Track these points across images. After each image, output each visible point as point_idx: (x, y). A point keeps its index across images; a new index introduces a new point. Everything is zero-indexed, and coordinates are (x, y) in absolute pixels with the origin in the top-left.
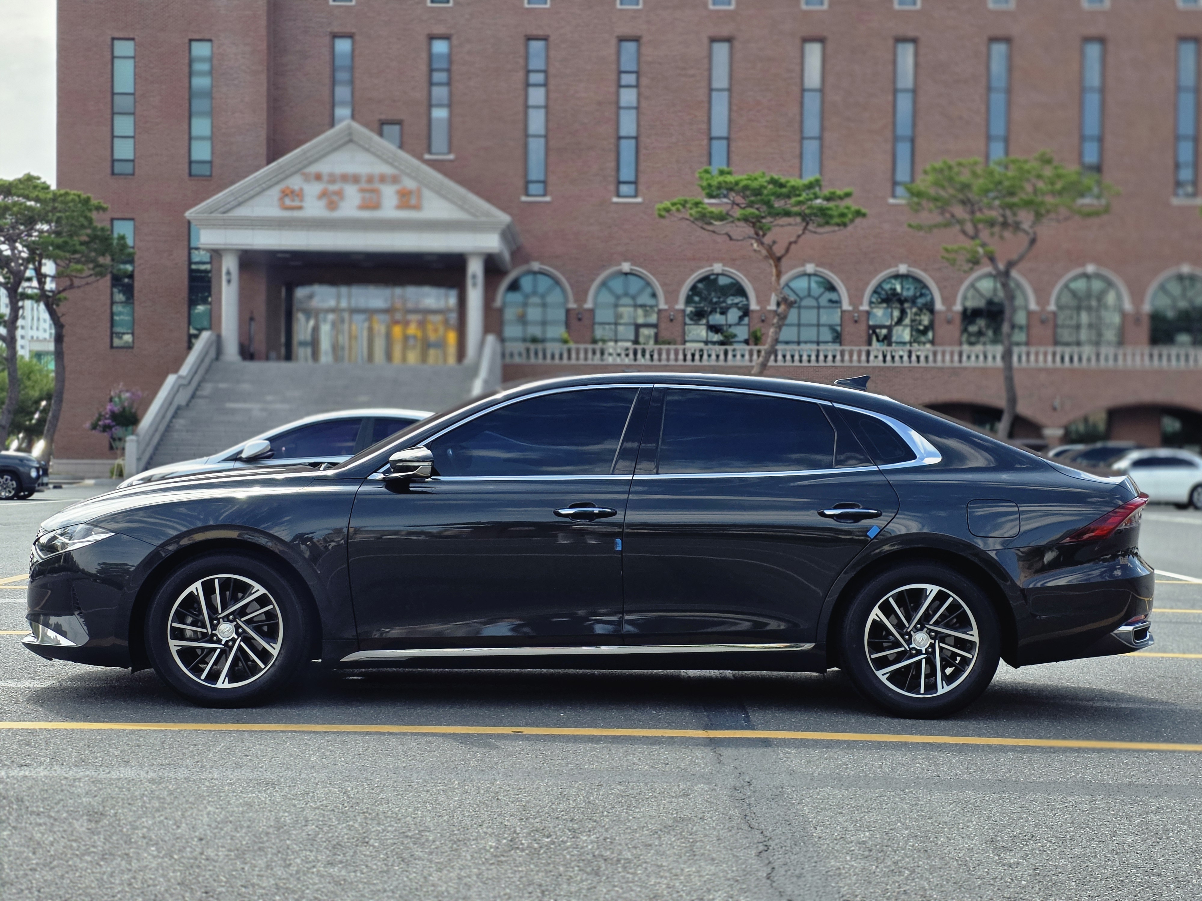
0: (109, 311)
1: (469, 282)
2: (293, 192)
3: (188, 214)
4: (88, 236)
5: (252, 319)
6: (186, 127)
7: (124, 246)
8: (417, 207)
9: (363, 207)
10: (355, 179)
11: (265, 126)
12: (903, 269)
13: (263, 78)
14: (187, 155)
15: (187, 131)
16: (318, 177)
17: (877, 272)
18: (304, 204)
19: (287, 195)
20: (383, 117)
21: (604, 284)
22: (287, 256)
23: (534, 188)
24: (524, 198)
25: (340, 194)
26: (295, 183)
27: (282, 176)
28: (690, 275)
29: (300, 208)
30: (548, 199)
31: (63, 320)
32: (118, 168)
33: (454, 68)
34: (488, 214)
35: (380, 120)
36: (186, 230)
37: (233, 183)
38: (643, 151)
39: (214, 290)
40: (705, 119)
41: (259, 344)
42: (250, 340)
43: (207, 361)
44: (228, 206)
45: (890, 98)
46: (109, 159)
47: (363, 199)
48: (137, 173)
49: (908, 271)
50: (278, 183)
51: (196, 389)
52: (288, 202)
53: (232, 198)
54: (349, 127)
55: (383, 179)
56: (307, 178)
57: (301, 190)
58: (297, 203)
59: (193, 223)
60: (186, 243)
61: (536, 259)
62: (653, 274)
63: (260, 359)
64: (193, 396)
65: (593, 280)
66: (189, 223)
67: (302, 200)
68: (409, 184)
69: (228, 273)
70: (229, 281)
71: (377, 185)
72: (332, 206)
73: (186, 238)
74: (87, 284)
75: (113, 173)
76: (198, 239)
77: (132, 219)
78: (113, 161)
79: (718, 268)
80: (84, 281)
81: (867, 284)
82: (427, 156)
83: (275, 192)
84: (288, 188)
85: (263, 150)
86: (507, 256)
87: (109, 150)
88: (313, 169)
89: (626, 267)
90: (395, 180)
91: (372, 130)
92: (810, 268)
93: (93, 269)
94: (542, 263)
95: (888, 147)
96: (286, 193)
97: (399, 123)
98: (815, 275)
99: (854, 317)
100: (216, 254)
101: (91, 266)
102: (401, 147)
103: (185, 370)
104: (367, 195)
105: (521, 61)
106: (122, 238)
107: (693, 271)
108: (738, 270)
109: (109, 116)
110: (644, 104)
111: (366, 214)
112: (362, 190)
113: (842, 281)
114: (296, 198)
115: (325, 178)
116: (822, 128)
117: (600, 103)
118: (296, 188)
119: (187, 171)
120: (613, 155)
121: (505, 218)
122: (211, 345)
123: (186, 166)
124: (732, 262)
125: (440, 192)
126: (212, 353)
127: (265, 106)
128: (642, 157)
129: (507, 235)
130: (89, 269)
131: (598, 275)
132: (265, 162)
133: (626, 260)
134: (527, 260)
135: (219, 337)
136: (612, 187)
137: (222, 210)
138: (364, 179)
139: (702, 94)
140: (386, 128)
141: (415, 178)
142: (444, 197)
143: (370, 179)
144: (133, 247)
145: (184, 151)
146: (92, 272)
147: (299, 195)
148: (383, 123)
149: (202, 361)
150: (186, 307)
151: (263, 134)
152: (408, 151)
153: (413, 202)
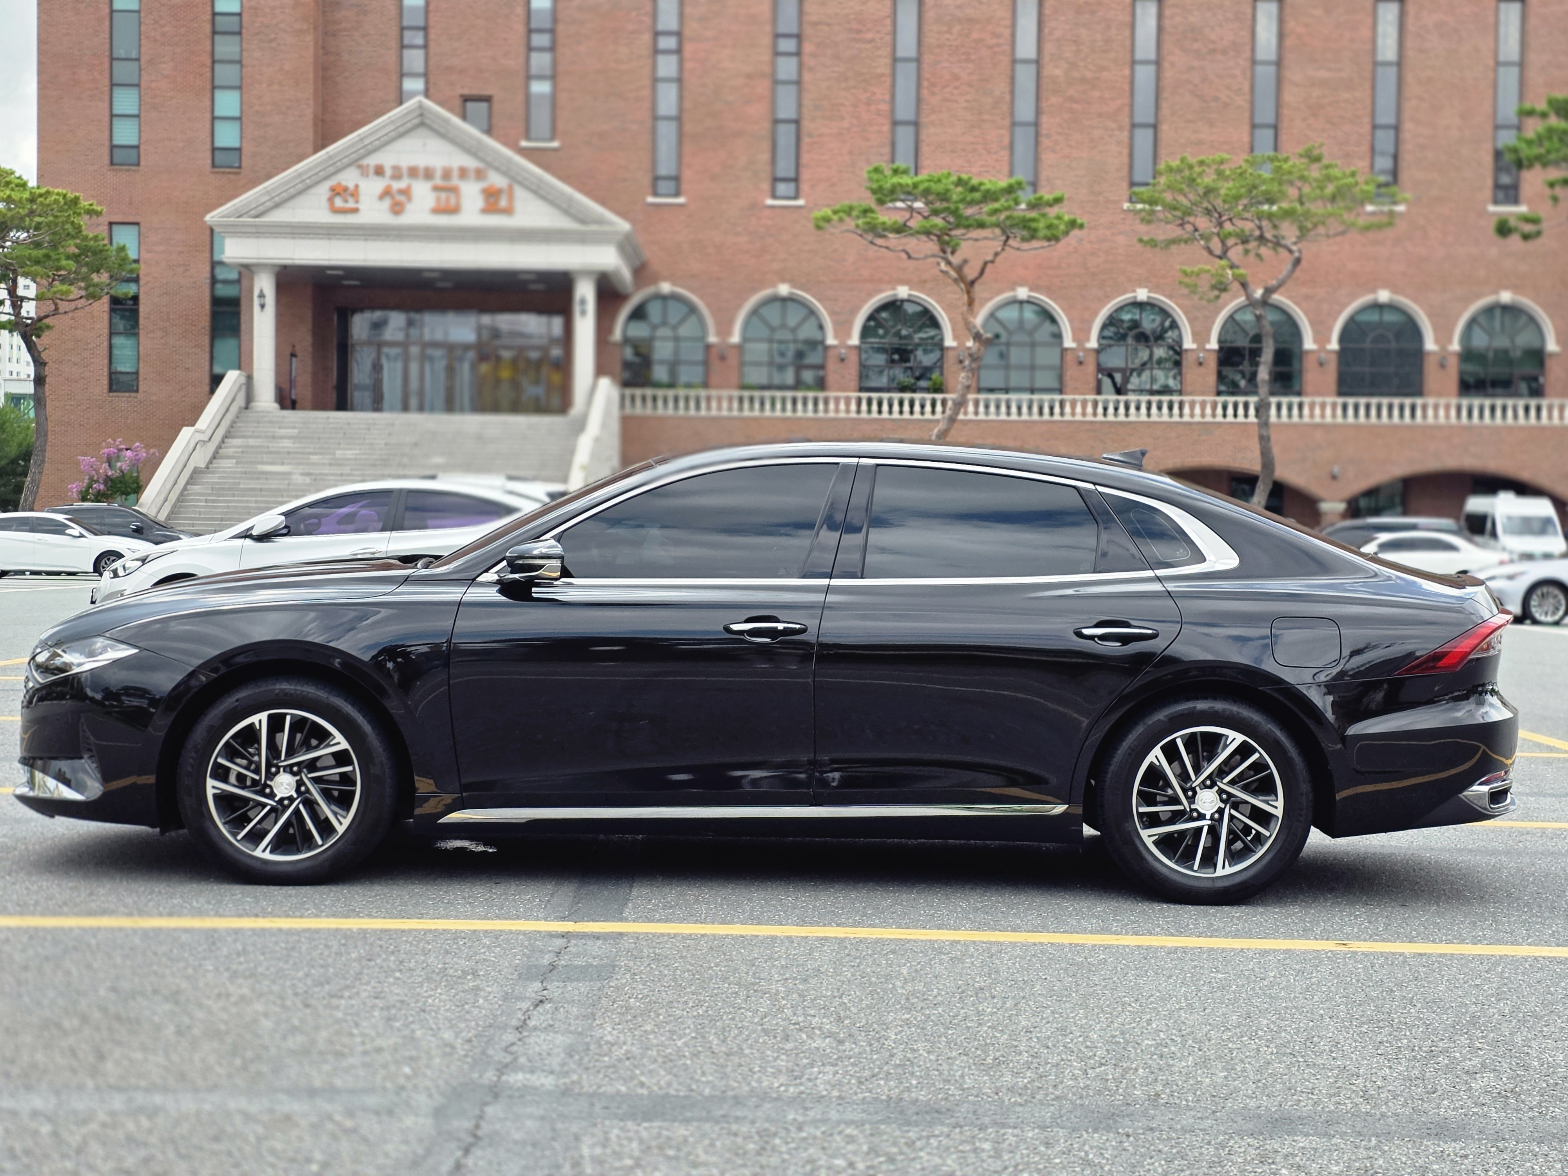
0: (106, 344)
1: (577, 309)
2: (346, 189)
3: (210, 218)
4: (77, 246)
5: (293, 355)
6: (208, 103)
7: (125, 259)
8: (508, 211)
9: (437, 211)
10: (428, 174)
11: (311, 103)
12: (1142, 294)
13: (309, 39)
14: (209, 139)
15: (209, 109)
16: (379, 171)
17: (1108, 298)
18: (360, 206)
19: (338, 194)
20: (466, 92)
21: (755, 312)
22: (340, 273)
23: (663, 186)
24: (650, 199)
25: (406, 192)
26: (349, 178)
27: (332, 169)
28: (866, 301)
29: (355, 211)
30: (681, 200)
31: (44, 356)
32: (118, 155)
33: (560, 28)
34: (600, 221)
35: (462, 96)
36: (208, 239)
37: (269, 177)
38: (806, 140)
39: (244, 318)
40: (887, 97)
41: (303, 389)
42: (291, 382)
43: (234, 409)
44: (261, 208)
45: (1127, 72)
46: (107, 143)
47: (438, 199)
48: (142, 163)
49: (1149, 297)
50: (326, 178)
51: (219, 447)
52: (339, 202)
53: (267, 198)
54: (421, 106)
55: (463, 173)
56: (364, 171)
57: (357, 186)
58: (351, 204)
59: (217, 230)
60: (208, 255)
61: (666, 279)
62: (819, 300)
63: (303, 408)
64: (215, 456)
65: (739, 307)
66: (212, 231)
67: (357, 202)
68: (497, 180)
69: (262, 296)
70: (263, 306)
71: (455, 181)
72: (397, 209)
73: (208, 247)
74: (76, 309)
75: (112, 163)
76: (223, 252)
77: (137, 224)
78: (113, 147)
79: (903, 292)
80: (73, 305)
81: (1095, 314)
82: (524, 144)
83: (323, 190)
84: (339, 184)
85: (308, 134)
86: (627, 274)
87: (107, 133)
88: (372, 161)
89: (784, 289)
90: (480, 175)
91: (451, 110)
92: (1023, 293)
93: (86, 289)
94: (674, 283)
95: (1125, 135)
96: (337, 191)
97: (487, 99)
98: (1028, 302)
99: (1078, 357)
100: (247, 270)
101: (83, 284)
102: (489, 131)
103: (205, 421)
104: (443, 195)
105: (647, 20)
106: (122, 249)
107: (870, 295)
108: (928, 295)
109: (107, 89)
110: (807, 77)
111: (443, 220)
112: (436, 189)
113: (1063, 310)
114: (350, 199)
115: (388, 172)
116: (1038, 112)
117: (749, 76)
118: (351, 186)
119: (209, 161)
120: (766, 145)
121: (624, 226)
122: (240, 389)
123: (208, 154)
124: (921, 284)
125: (539, 192)
126: (241, 401)
127: (311, 75)
128: (804, 147)
129: (626, 247)
130: (80, 288)
131: (745, 300)
132: (310, 149)
133: (783, 280)
134: (655, 279)
135: (250, 378)
136: (766, 186)
137: (253, 212)
138: (438, 174)
139: (883, 66)
140: (470, 105)
141: (505, 174)
142: (544, 198)
143: (447, 174)
144: (136, 261)
145: (205, 134)
146: (83, 293)
147: (355, 194)
148: (466, 99)
149: (227, 410)
150: (206, 340)
151: (309, 113)
152: (497, 138)
153: (503, 203)
